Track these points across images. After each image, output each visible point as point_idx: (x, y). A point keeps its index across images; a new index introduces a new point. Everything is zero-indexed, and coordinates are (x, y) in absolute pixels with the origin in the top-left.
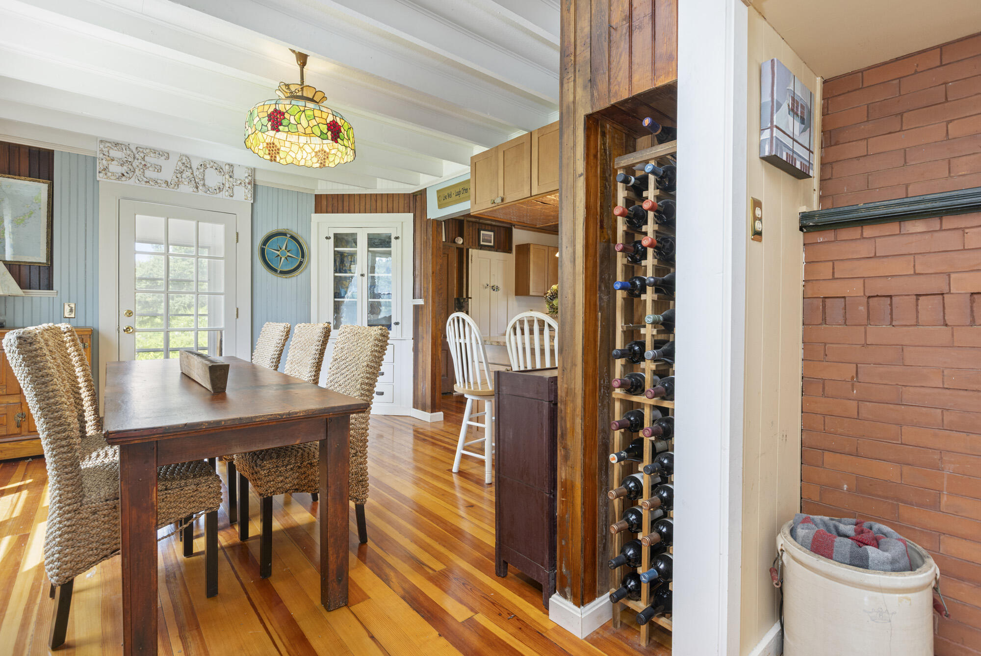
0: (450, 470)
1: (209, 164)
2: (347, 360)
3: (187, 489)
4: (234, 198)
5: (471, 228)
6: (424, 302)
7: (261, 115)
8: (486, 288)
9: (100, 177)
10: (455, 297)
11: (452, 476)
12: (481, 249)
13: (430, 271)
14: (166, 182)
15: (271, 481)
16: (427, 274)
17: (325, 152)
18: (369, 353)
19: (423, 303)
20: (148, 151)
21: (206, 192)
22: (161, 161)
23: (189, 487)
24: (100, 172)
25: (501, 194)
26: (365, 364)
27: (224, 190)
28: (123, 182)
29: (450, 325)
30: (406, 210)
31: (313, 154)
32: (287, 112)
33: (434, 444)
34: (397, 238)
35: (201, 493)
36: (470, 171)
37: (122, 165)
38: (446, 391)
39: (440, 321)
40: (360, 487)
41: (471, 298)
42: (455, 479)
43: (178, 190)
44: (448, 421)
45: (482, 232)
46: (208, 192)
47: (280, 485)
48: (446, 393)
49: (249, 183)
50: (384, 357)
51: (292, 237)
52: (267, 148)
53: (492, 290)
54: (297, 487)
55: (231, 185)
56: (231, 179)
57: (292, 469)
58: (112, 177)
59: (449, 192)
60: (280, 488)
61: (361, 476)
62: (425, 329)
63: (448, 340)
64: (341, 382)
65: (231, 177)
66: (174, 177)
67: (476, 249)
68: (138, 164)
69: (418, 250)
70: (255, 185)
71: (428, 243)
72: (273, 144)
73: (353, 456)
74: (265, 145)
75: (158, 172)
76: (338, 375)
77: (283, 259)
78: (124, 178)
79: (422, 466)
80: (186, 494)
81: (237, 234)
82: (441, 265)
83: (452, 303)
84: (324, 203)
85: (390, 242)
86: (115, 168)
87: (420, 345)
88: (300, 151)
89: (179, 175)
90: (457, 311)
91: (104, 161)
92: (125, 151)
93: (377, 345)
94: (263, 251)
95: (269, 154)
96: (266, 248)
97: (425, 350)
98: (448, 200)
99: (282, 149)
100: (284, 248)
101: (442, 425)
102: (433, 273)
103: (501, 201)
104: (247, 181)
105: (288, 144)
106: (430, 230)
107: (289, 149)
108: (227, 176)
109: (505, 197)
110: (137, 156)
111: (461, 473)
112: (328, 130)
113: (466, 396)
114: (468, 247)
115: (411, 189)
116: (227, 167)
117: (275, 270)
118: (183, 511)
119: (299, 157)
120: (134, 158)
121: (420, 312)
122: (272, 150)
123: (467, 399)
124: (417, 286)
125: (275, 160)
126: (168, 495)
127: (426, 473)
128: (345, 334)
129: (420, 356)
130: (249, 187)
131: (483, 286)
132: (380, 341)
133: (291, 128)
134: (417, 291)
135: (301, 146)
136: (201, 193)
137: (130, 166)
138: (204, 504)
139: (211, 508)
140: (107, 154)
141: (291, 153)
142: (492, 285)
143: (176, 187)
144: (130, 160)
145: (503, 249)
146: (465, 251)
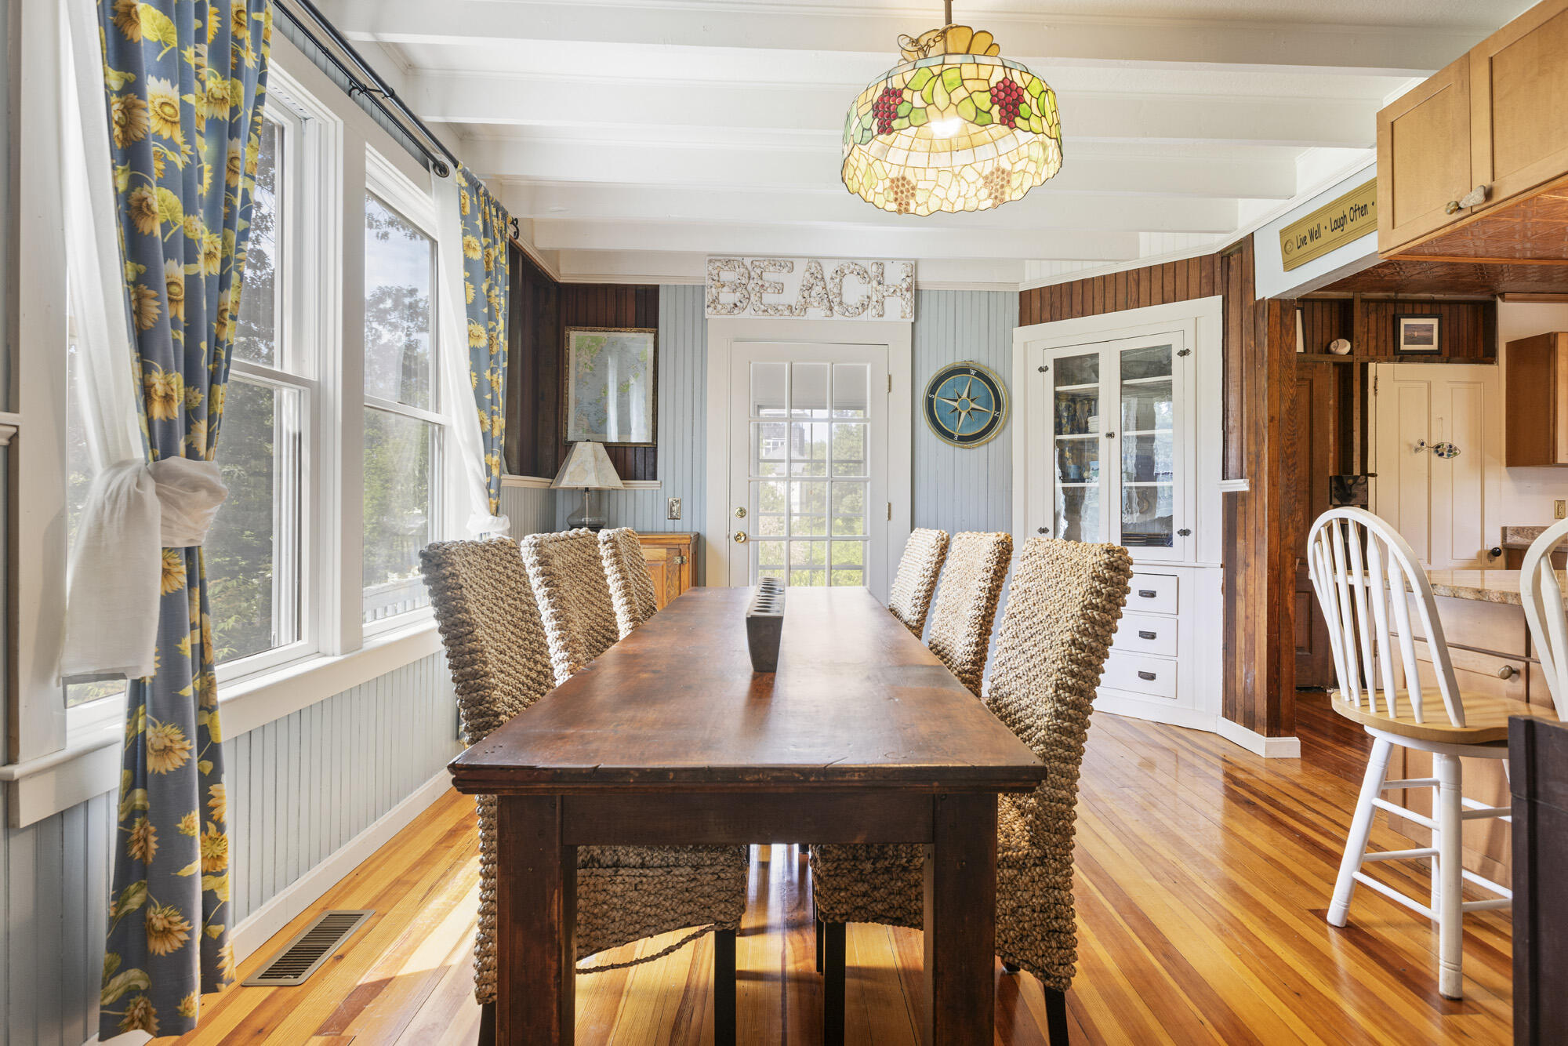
0: (1321, 914)
1: (849, 268)
2: (1035, 620)
3: (677, 873)
4: (884, 318)
5: (1373, 317)
6: (1251, 486)
7: (862, 112)
8: (1417, 450)
9: (709, 313)
10: (1331, 473)
11: (1325, 935)
12: (1401, 361)
13: (1264, 414)
14: (790, 306)
15: (841, 890)
16: (1256, 423)
17: (1003, 172)
18: (1077, 611)
19: (1247, 489)
20: (766, 263)
21: (844, 315)
22: (783, 276)
23: (682, 870)
24: (708, 306)
25: (1483, 178)
26: (1067, 637)
27: (870, 307)
28: (736, 317)
29: (1318, 539)
30: (1205, 290)
31: (981, 182)
32: (906, 87)
33: (1274, 821)
34: (1183, 353)
35: (702, 885)
36: (1375, 159)
37: (734, 291)
38: (1307, 683)
39: (1290, 530)
40: (1054, 944)
41: (1374, 475)
42: (1337, 948)
43: (806, 317)
44: (1316, 762)
45: (1404, 322)
46: (847, 313)
47: (860, 902)
48: (1307, 689)
49: (907, 290)
50: (1119, 622)
51: (979, 374)
52: (892, 189)
53: (1435, 457)
54: (898, 913)
55: (880, 297)
56: (880, 287)
57: (887, 870)
58: (723, 311)
59: (1313, 225)
60: (861, 908)
61: (1056, 918)
62: (1252, 546)
63: (1312, 576)
64: (1020, 671)
65: (879, 283)
66: (800, 298)
67: (1389, 361)
68: (753, 285)
69: (1234, 374)
70: (917, 290)
71: (1259, 355)
72: (904, 178)
73: (1035, 865)
74: (888, 183)
75: (779, 293)
76: (1015, 652)
77: (963, 414)
78: (736, 312)
79: (1241, 881)
80: (677, 883)
81: (890, 377)
82: (1292, 401)
83: (1322, 487)
84: (1036, 304)
85: (1170, 363)
86: (727, 297)
87: (1240, 581)
88: (955, 183)
89: (806, 294)
90: (1336, 506)
91: (713, 290)
92: (737, 270)
93: (1099, 593)
94: (930, 402)
95: (896, 200)
96: (935, 397)
97: (1251, 591)
98: (1311, 245)
99: (920, 185)
100: (965, 395)
101: (1297, 770)
102: (1271, 419)
103: (1482, 198)
104: (905, 285)
105: (931, 174)
106: (1263, 325)
107: (934, 184)
108: (874, 283)
109: (1495, 184)
110: (752, 274)
111: (1351, 930)
112: (993, 103)
113: (1368, 730)
114: (1365, 360)
115: (1217, 243)
116: (874, 268)
117: (950, 436)
118: (670, 917)
119: (952, 195)
120: (749, 278)
121: (1240, 509)
122: (902, 192)
123: (1373, 738)
124: (1233, 452)
125: (906, 210)
126: (644, 880)
127: (1253, 905)
128: (1033, 559)
129: (1240, 606)
130: (908, 295)
131: (1410, 446)
132: (1104, 581)
133: (915, 119)
134: (1233, 463)
135: (956, 172)
136: (837, 317)
137: (744, 291)
138: (707, 910)
139: (722, 922)
140: (716, 278)
141: (938, 191)
142: (1434, 443)
143: (803, 313)
144: (744, 282)
145: (1465, 354)
146: (1357, 371)
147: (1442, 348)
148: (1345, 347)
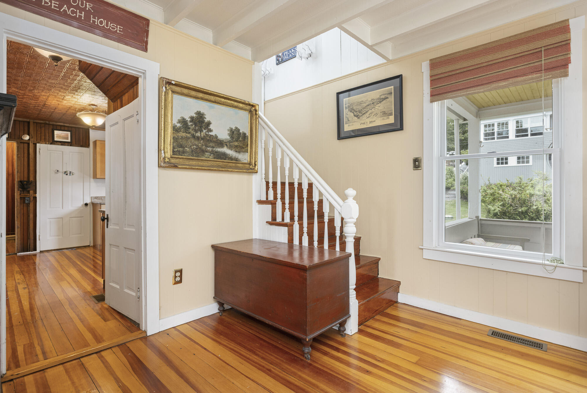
5: (39, 128)
12: (51, 144)
45: (56, 132)
53: (65, 175)
67: (47, 144)
114: (36, 142)
131: (54, 171)
145: (82, 144)
146: (31, 146)
147: (72, 141)
148: (27, 137)
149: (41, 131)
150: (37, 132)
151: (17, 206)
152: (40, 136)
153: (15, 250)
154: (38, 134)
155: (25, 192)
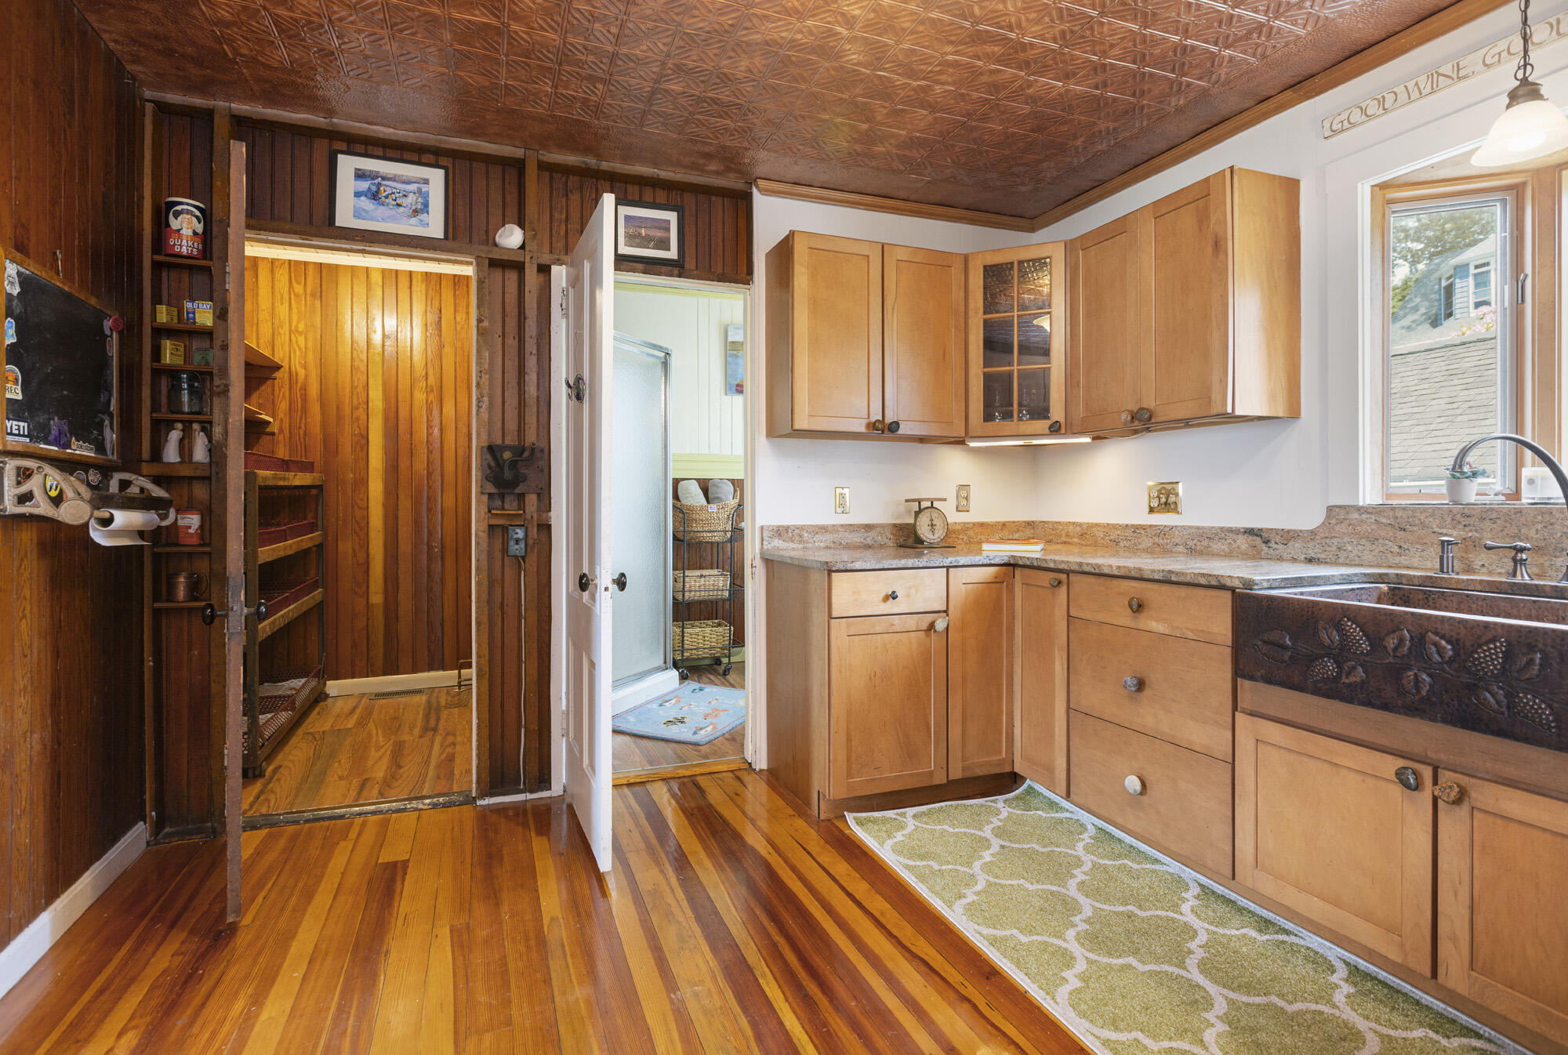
114: (545, 260)
145: (720, 271)
146: (531, 276)
147: (684, 257)
148: (512, 237)
149: (567, 212)
150: (551, 216)
151: (477, 569)
152: (562, 233)
153: (471, 782)
154: (555, 224)
155: (508, 499)
